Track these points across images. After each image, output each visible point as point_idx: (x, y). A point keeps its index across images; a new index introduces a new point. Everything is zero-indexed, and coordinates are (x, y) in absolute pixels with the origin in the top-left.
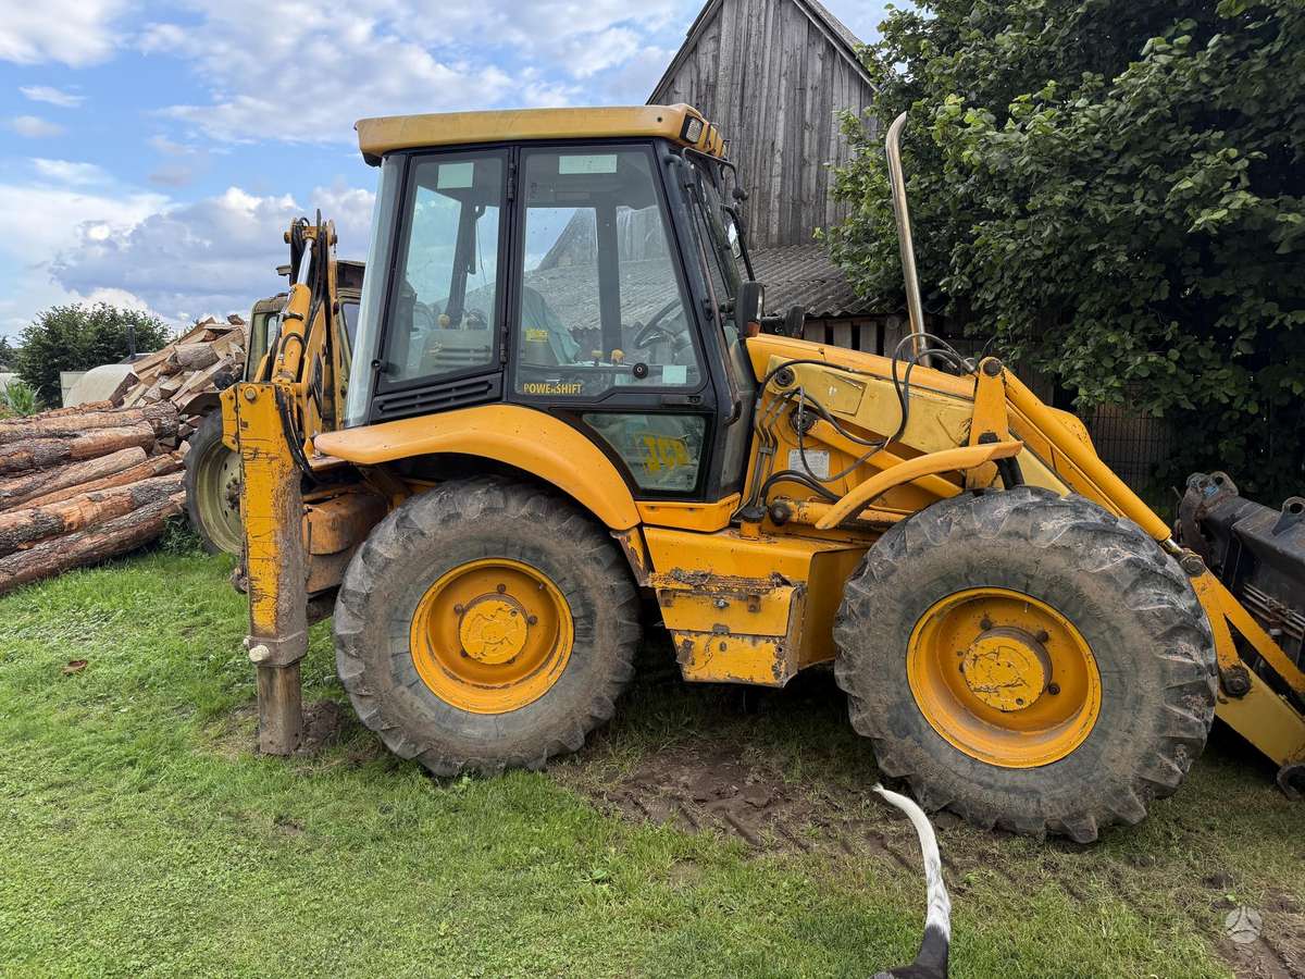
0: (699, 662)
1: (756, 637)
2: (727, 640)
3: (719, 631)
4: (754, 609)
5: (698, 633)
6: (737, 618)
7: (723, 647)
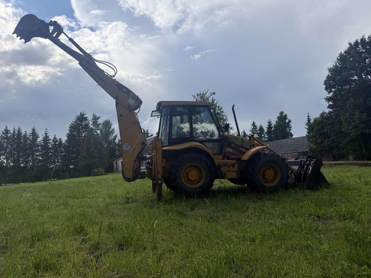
0: (226, 176)
1: (233, 171)
2: (230, 172)
3: (229, 171)
4: (233, 167)
5: (226, 172)
6: (231, 169)
7: (229, 173)
